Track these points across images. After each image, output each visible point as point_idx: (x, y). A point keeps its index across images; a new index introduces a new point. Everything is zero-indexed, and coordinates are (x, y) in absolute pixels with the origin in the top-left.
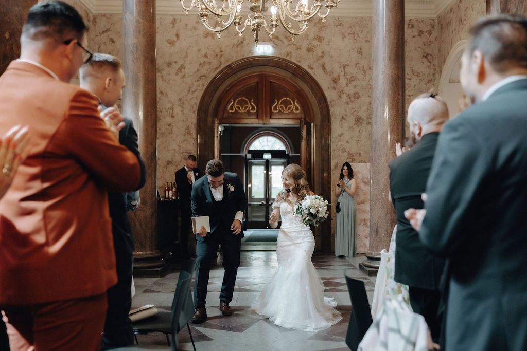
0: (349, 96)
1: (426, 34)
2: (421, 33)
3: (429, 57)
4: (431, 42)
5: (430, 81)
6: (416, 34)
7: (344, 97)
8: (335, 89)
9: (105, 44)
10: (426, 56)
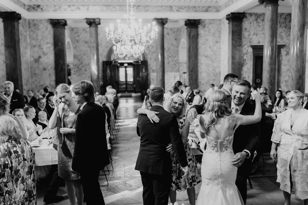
0: (152, 52)
1: (176, 33)
2: (174, 32)
3: (177, 40)
4: (177, 35)
5: (177, 47)
6: (173, 32)
7: (151, 53)
8: (148, 50)
9: (76, 37)
10: (176, 39)
